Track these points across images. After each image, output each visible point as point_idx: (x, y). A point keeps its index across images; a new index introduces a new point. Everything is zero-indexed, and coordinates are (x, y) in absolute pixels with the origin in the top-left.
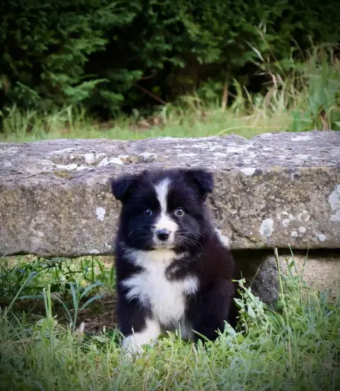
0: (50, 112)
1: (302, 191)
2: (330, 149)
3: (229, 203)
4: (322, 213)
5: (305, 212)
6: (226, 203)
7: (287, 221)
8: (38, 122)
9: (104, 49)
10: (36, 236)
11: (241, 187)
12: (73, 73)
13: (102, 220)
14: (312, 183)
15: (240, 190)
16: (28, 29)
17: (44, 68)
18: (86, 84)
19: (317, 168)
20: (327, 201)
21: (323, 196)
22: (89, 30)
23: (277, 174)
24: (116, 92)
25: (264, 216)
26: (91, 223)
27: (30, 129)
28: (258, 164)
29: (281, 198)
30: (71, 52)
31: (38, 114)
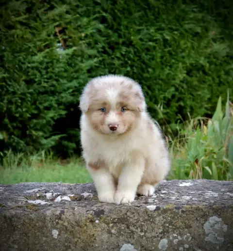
0: (32, 154)
1: (186, 221)
2: (204, 193)
3: (139, 228)
4: (200, 235)
5: (189, 235)
6: (137, 228)
7: (177, 240)
8: (24, 160)
9: (65, 116)
10: (13, 248)
11: (146, 218)
12: (46, 131)
13: (56, 238)
14: (192, 216)
15: (146, 220)
16: (19, 104)
17: (28, 127)
18: (53, 137)
19: (196, 206)
20: (203, 228)
21: (200, 224)
22: (56, 105)
23: (170, 210)
24: (72, 142)
25: (162, 237)
26: (49, 240)
27: (19, 164)
28: (158, 203)
29: (173, 225)
30: (45, 118)
31: (24, 155)
